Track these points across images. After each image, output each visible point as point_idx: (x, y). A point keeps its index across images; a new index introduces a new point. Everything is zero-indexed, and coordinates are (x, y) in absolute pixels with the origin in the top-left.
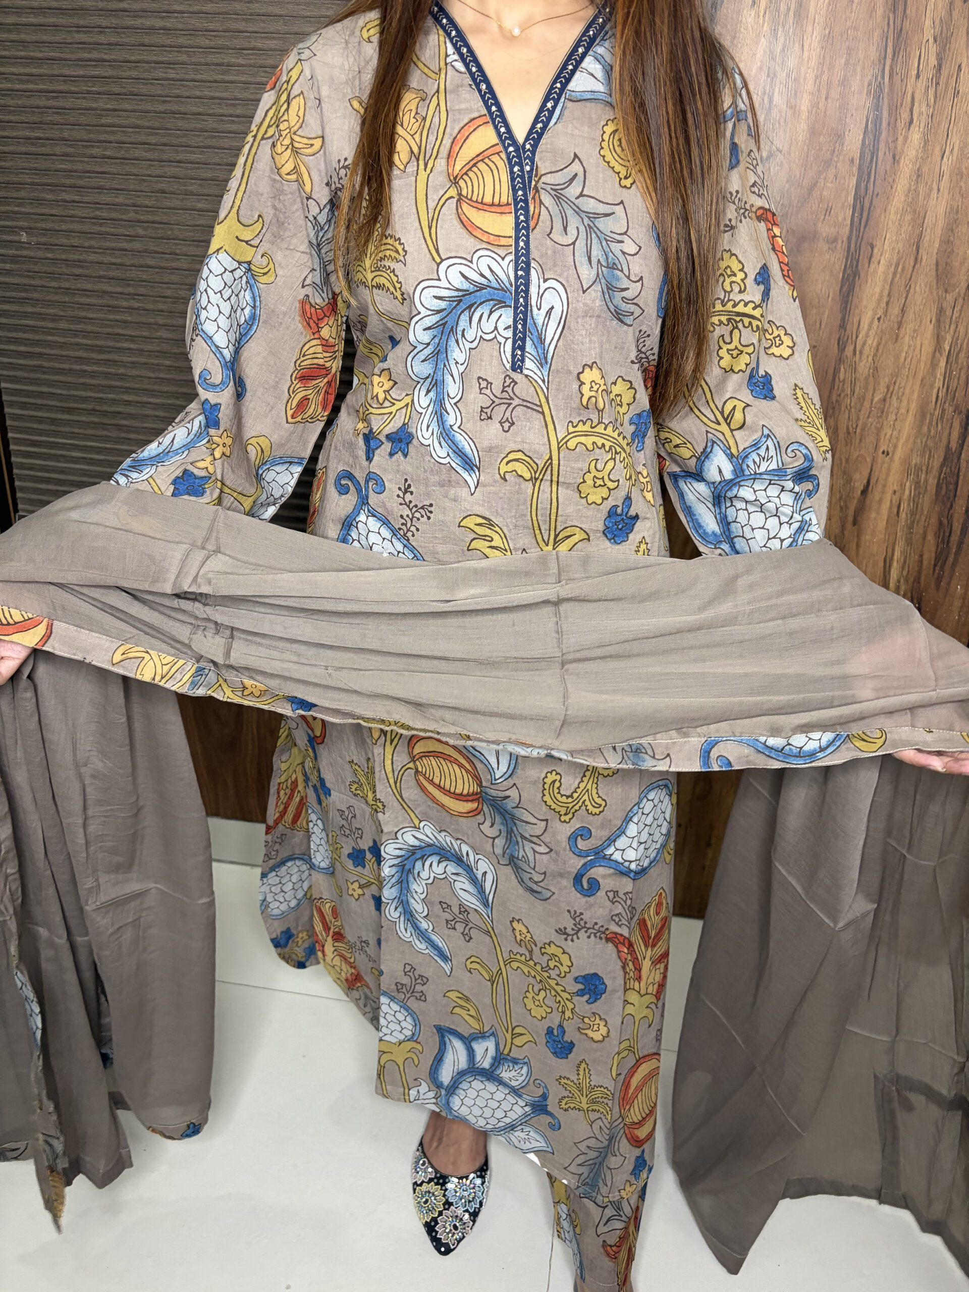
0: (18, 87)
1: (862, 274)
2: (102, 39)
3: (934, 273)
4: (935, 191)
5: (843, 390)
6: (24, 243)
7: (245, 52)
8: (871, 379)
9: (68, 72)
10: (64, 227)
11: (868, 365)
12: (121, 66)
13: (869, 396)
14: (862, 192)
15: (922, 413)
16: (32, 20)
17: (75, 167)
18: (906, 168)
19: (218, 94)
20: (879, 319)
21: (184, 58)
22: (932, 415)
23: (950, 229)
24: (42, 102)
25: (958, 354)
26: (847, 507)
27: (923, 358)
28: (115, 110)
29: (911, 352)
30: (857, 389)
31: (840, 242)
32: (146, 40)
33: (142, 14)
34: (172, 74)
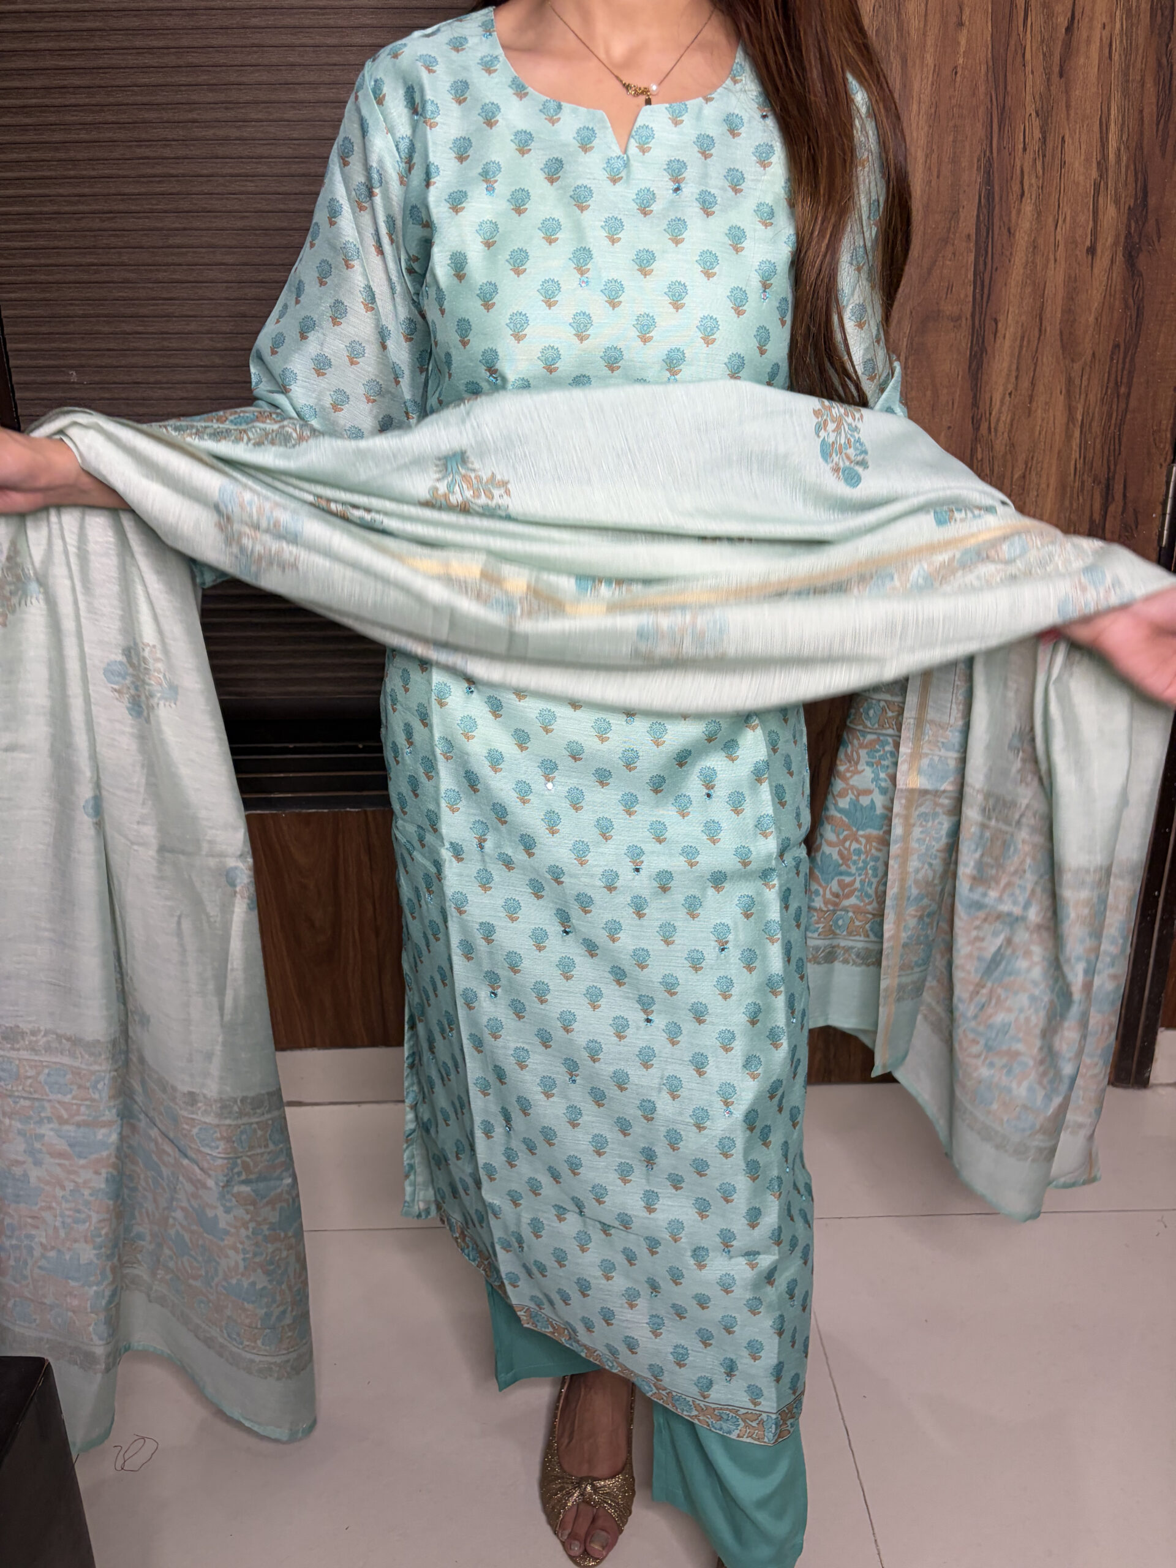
0: (67, 209)
1: (989, 351)
2: (167, 152)
3: (1059, 343)
4: (1052, 261)
6: (74, 383)
8: (1009, 456)
9: (127, 191)
10: (123, 362)
11: (1004, 442)
12: (191, 181)
14: (981, 268)
15: (1063, 487)
16: (84, 136)
17: (136, 295)
18: (1022, 239)
20: (1010, 394)
21: (263, 169)
22: (1072, 488)
23: (1071, 296)
24: (97, 224)
25: (1090, 425)
27: (1058, 430)
28: (185, 229)
29: (1045, 425)
31: (964, 320)
32: (220, 151)
33: (216, 124)
34: (251, 187)
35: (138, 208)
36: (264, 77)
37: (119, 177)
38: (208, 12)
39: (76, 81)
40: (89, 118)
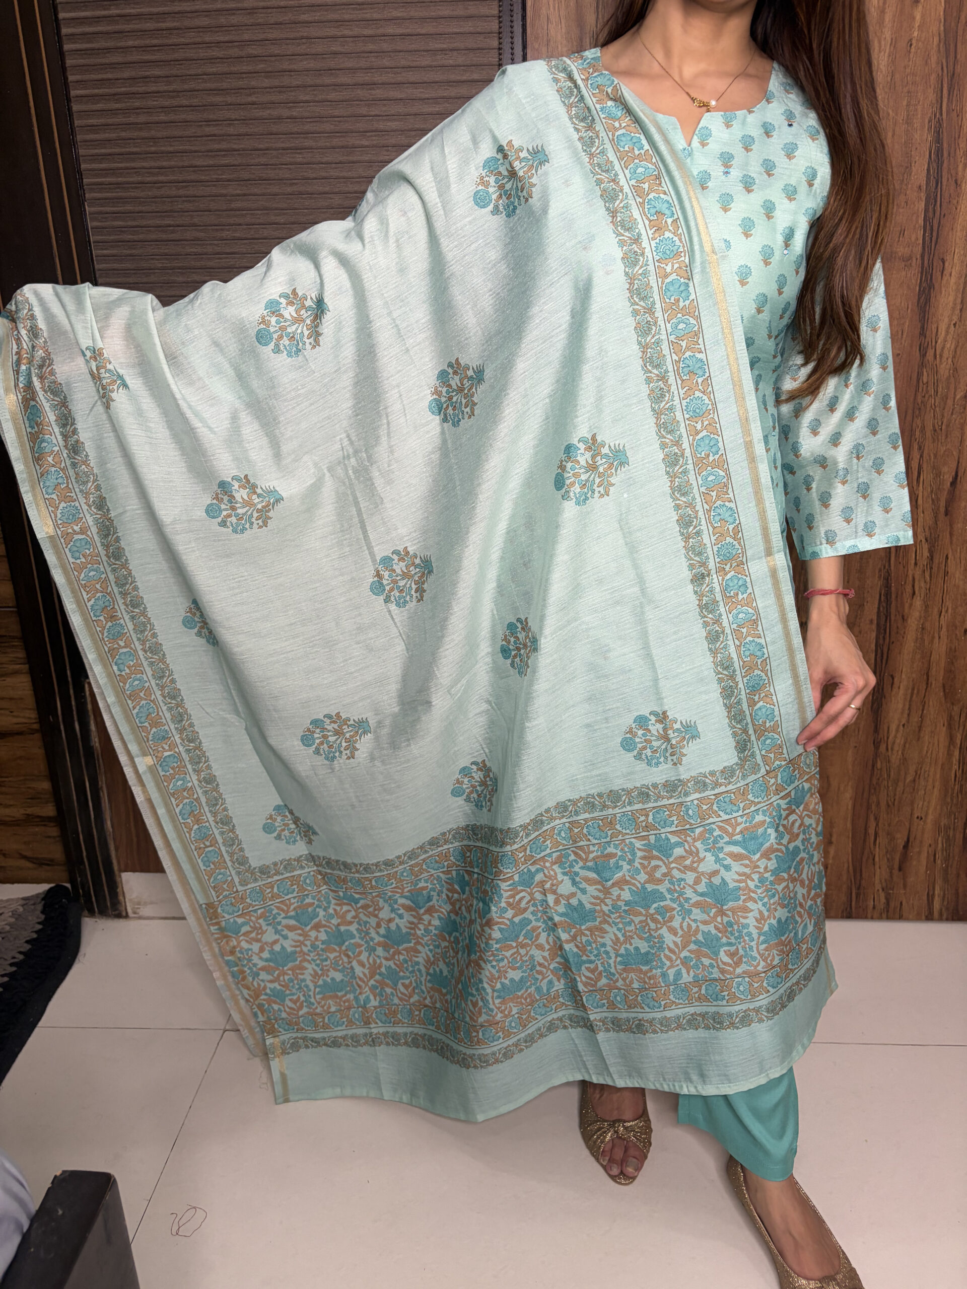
0: (148, 179)
1: (936, 286)
2: (231, 130)
5: (927, 392)
7: (368, 134)
8: (952, 379)
9: (198, 163)
11: (948, 367)
12: (251, 154)
13: (951, 395)
14: (931, 214)
16: (163, 117)
17: (205, 250)
19: (342, 175)
20: (955, 325)
24: (174, 192)
26: (938, 499)
28: (245, 195)
30: (940, 390)
31: (914, 260)
32: (274, 128)
33: (270, 105)
34: (299, 158)
35: (207, 178)
36: (312, 64)
37: (191, 152)
38: (265, 11)
39: (157, 72)
40: (167, 103)
